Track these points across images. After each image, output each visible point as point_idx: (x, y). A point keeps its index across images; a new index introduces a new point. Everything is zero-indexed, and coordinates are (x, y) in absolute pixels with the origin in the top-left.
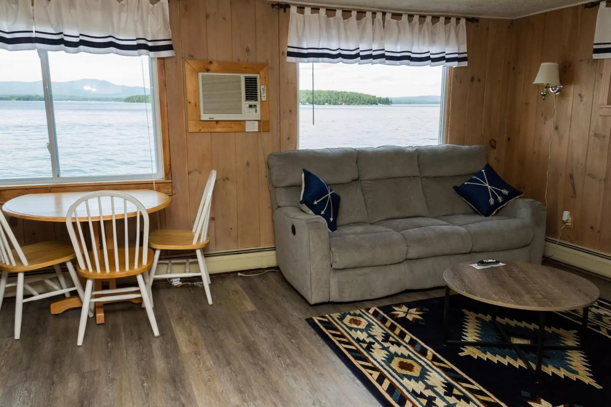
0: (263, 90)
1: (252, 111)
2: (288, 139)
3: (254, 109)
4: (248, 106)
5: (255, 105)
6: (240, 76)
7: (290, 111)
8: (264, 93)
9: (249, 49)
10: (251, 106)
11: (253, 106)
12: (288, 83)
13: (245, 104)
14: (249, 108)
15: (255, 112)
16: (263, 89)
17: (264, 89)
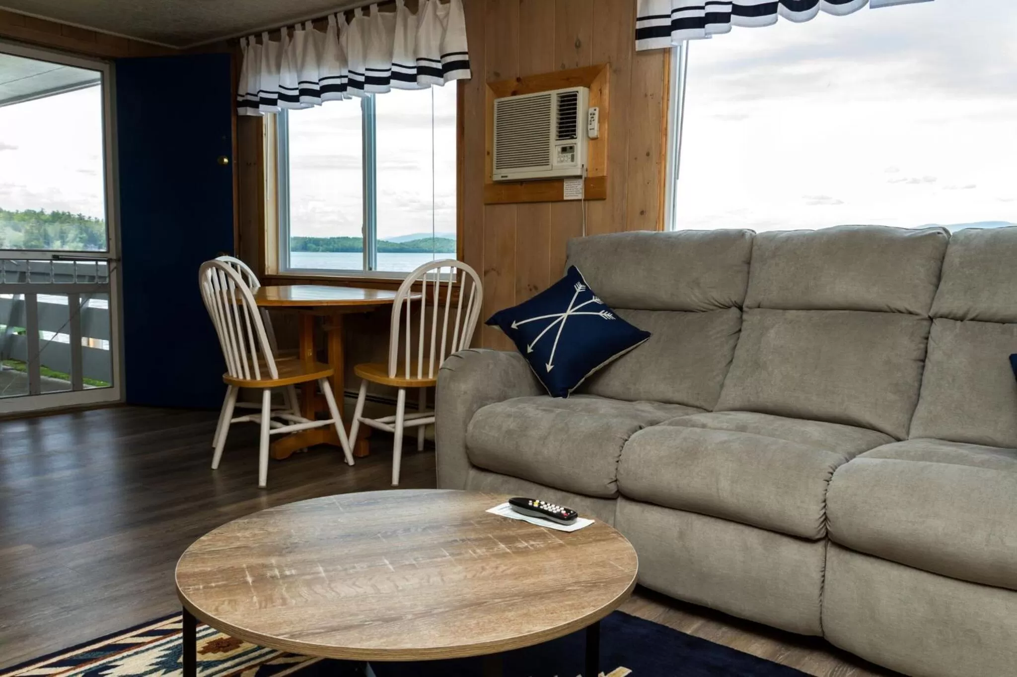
0: (592, 116)
1: (566, 159)
2: (642, 213)
3: (569, 155)
4: (560, 150)
5: (571, 148)
6: (550, 95)
7: (648, 154)
8: (593, 122)
9: (580, 43)
10: (564, 150)
11: (568, 148)
12: (646, 95)
13: (555, 146)
14: (562, 153)
15: (570, 160)
16: (591, 114)
17: (594, 114)
